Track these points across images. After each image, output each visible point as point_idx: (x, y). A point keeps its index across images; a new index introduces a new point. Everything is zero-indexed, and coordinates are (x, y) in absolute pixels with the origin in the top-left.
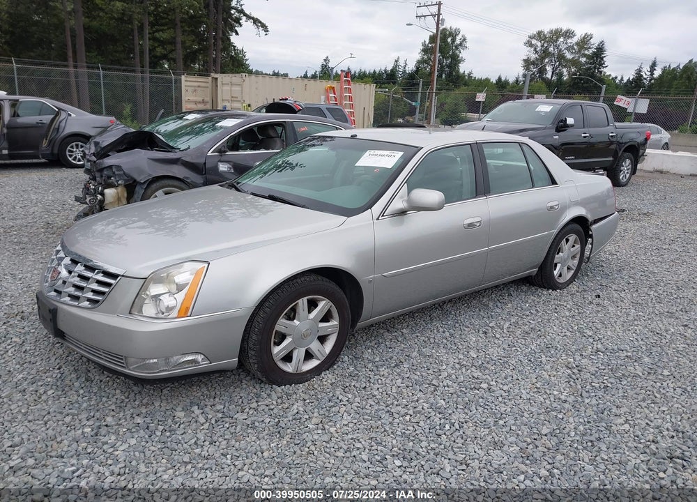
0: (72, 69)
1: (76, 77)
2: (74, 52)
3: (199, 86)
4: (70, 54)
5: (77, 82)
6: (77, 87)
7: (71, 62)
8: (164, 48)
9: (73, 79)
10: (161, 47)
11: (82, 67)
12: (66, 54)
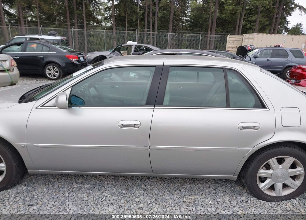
0: (209, 35)
1: (210, 38)
2: (211, 29)
3: (235, 40)
4: (209, 29)
5: (210, 40)
6: (210, 42)
7: (209, 32)
8: (251, 25)
9: (209, 39)
10: (249, 24)
11: (213, 34)
12: (208, 29)
